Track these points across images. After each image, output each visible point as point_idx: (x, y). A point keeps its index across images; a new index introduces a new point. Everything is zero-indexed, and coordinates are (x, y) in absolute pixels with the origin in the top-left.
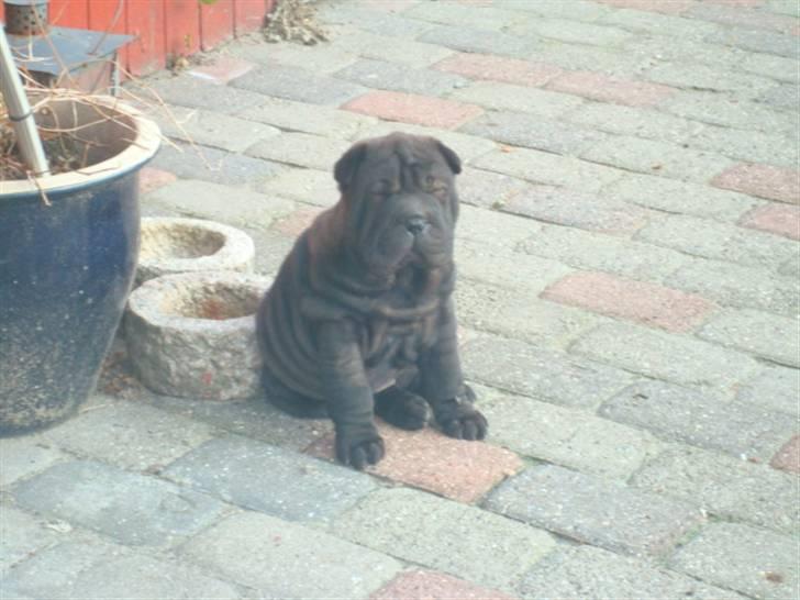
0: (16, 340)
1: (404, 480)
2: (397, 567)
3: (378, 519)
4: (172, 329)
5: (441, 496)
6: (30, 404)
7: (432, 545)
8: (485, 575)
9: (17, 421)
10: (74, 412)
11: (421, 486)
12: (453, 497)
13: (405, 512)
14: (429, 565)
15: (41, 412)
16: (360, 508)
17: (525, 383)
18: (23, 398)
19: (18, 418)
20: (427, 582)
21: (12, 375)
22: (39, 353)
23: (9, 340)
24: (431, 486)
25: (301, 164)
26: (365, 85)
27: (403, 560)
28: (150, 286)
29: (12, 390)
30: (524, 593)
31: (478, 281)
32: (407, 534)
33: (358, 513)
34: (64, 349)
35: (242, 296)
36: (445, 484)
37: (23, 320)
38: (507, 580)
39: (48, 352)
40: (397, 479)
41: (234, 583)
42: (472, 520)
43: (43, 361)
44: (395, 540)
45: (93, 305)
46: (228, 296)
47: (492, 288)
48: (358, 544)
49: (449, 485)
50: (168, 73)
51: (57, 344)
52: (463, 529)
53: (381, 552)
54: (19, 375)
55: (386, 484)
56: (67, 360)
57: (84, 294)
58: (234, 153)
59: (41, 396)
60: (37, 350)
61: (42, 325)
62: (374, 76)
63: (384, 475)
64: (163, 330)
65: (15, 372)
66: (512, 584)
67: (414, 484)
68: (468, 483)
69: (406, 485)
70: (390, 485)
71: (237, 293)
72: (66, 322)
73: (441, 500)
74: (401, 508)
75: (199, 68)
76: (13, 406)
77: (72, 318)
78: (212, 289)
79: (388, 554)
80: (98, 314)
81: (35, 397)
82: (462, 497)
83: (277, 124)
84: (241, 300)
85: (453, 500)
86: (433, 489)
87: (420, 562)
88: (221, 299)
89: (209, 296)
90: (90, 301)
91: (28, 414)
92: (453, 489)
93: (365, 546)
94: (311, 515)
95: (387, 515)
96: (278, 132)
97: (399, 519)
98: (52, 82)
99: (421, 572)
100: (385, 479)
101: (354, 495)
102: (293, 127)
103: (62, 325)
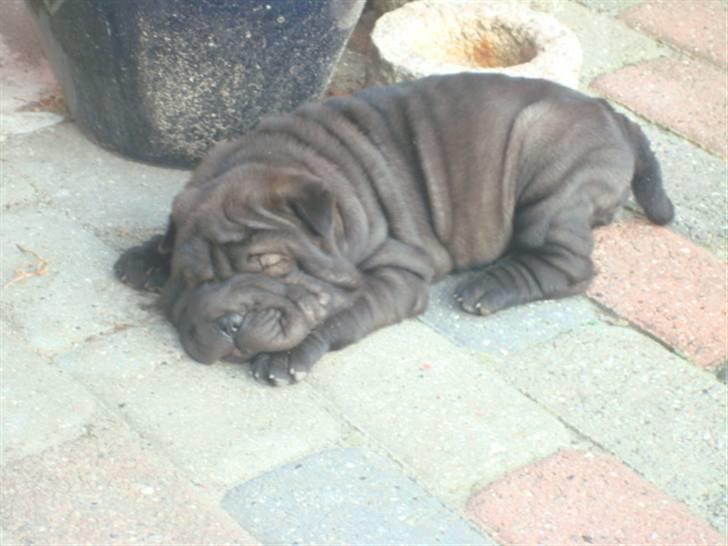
0: (184, 54)
1: (631, 319)
2: (564, 438)
3: (569, 367)
4: (404, 69)
5: (671, 350)
6: (206, 134)
7: (622, 419)
8: (675, 478)
9: (191, 152)
11: (650, 331)
12: (686, 354)
13: (609, 363)
14: (606, 446)
16: (555, 346)
18: (197, 125)
19: (192, 148)
20: (590, 471)
21: (180, 95)
22: (213, 74)
23: (173, 52)
24: (663, 333)
27: (577, 432)
28: (412, 10)
29: (181, 114)
30: (716, 515)
32: (596, 396)
33: (548, 352)
34: (247, 75)
35: (520, 40)
36: (682, 335)
37: (190, 31)
38: (703, 489)
39: (226, 75)
40: (624, 314)
41: (341, 416)
42: (694, 392)
43: (219, 85)
44: (577, 400)
45: (287, 26)
46: (505, 36)
48: (528, 396)
49: (687, 337)
51: (237, 68)
52: (676, 403)
53: (552, 413)
54: (190, 97)
55: (608, 318)
56: (254, 88)
57: (273, 10)
59: (220, 126)
60: (211, 70)
61: (215, 40)
63: (608, 306)
64: (395, 69)
65: (185, 93)
66: (707, 497)
67: (642, 326)
68: (715, 339)
69: (632, 325)
70: (612, 320)
71: (515, 34)
72: (248, 41)
73: (668, 354)
74: (607, 357)
76: (184, 133)
77: (256, 38)
78: (488, 26)
79: (560, 419)
80: (294, 38)
81: (213, 126)
82: (698, 357)
84: (518, 44)
85: (685, 358)
86: (663, 339)
87: (596, 439)
88: (496, 39)
89: (482, 32)
90: (281, 19)
91: (204, 145)
92: (690, 343)
93: (535, 400)
94: (487, 342)
95: (583, 364)
97: (596, 371)
99: (589, 455)
100: (609, 312)
101: (556, 325)
103: (242, 45)
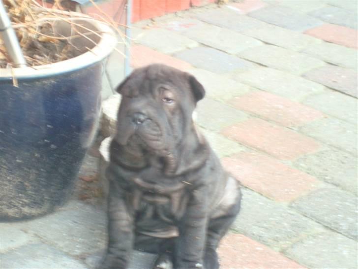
0: (4, 166)
6: (17, 204)
10: (51, 211)
15: (26, 210)
17: (341, 224)
19: (11, 212)
22: (19, 175)
25: (264, 64)
26: (323, 21)
31: (340, 149)
34: (37, 174)
37: (7, 155)
43: (23, 180)
47: (347, 155)
50: (215, 5)
51: (32, 171)
58: (230, 54)
59: (24, 200)
60: (18, 173)
61: (20, 159)
62: (330, 16)
65: (5, 185)
72: (37, 158)
75: (234, 4)
76: (7, 205)
80: (60, 154)
81: (20, 200)
83: (262, 39)
91: (17, 210)
96: (261, 43)
98: (78, 8)
102: (270, 42)
103: (34, 160)
